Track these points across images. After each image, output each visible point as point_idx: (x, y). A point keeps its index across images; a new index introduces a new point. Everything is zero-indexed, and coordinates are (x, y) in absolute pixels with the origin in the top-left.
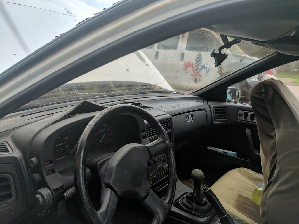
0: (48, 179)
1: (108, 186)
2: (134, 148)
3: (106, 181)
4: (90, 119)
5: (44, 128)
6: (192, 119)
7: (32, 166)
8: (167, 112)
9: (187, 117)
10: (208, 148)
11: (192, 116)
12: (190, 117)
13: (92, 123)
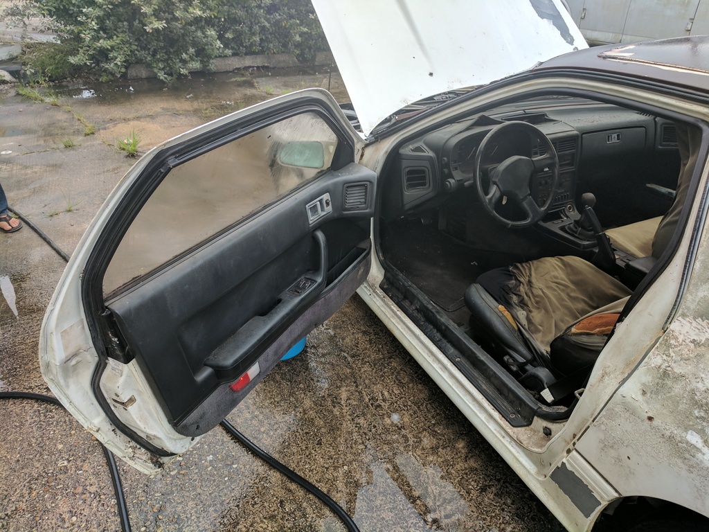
0: (454, 173)
1: (495, 183)
2: (520, 159)
3: (494, 180)
4: (487, 132)
5: (452, 137)
6: (618, 139)
7: (443, 163)
8: (577, 127)
9: (608, 136)
10: (648, 185)
11: (618, 136)
12: (615, 135)
13: (489, 135)
